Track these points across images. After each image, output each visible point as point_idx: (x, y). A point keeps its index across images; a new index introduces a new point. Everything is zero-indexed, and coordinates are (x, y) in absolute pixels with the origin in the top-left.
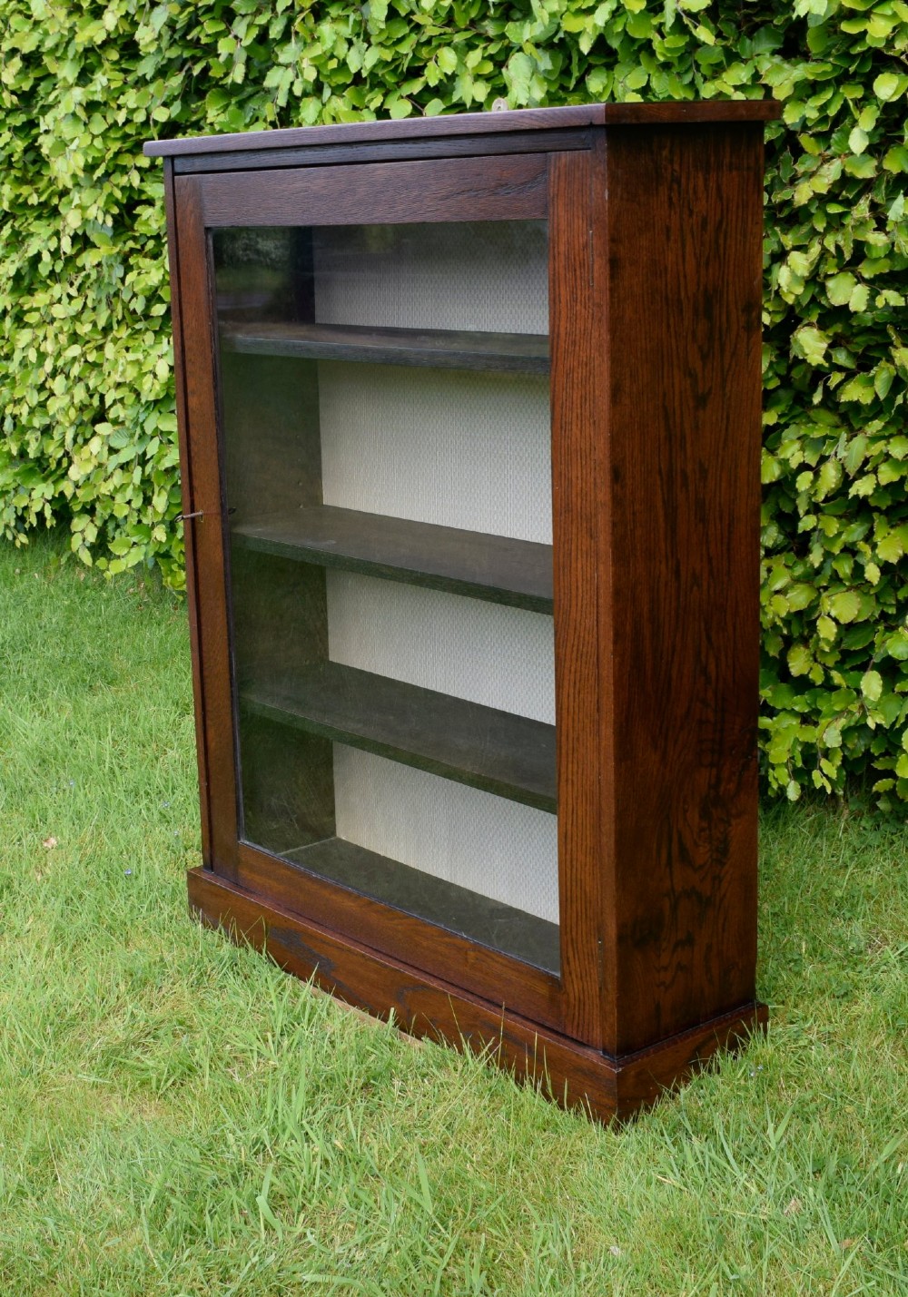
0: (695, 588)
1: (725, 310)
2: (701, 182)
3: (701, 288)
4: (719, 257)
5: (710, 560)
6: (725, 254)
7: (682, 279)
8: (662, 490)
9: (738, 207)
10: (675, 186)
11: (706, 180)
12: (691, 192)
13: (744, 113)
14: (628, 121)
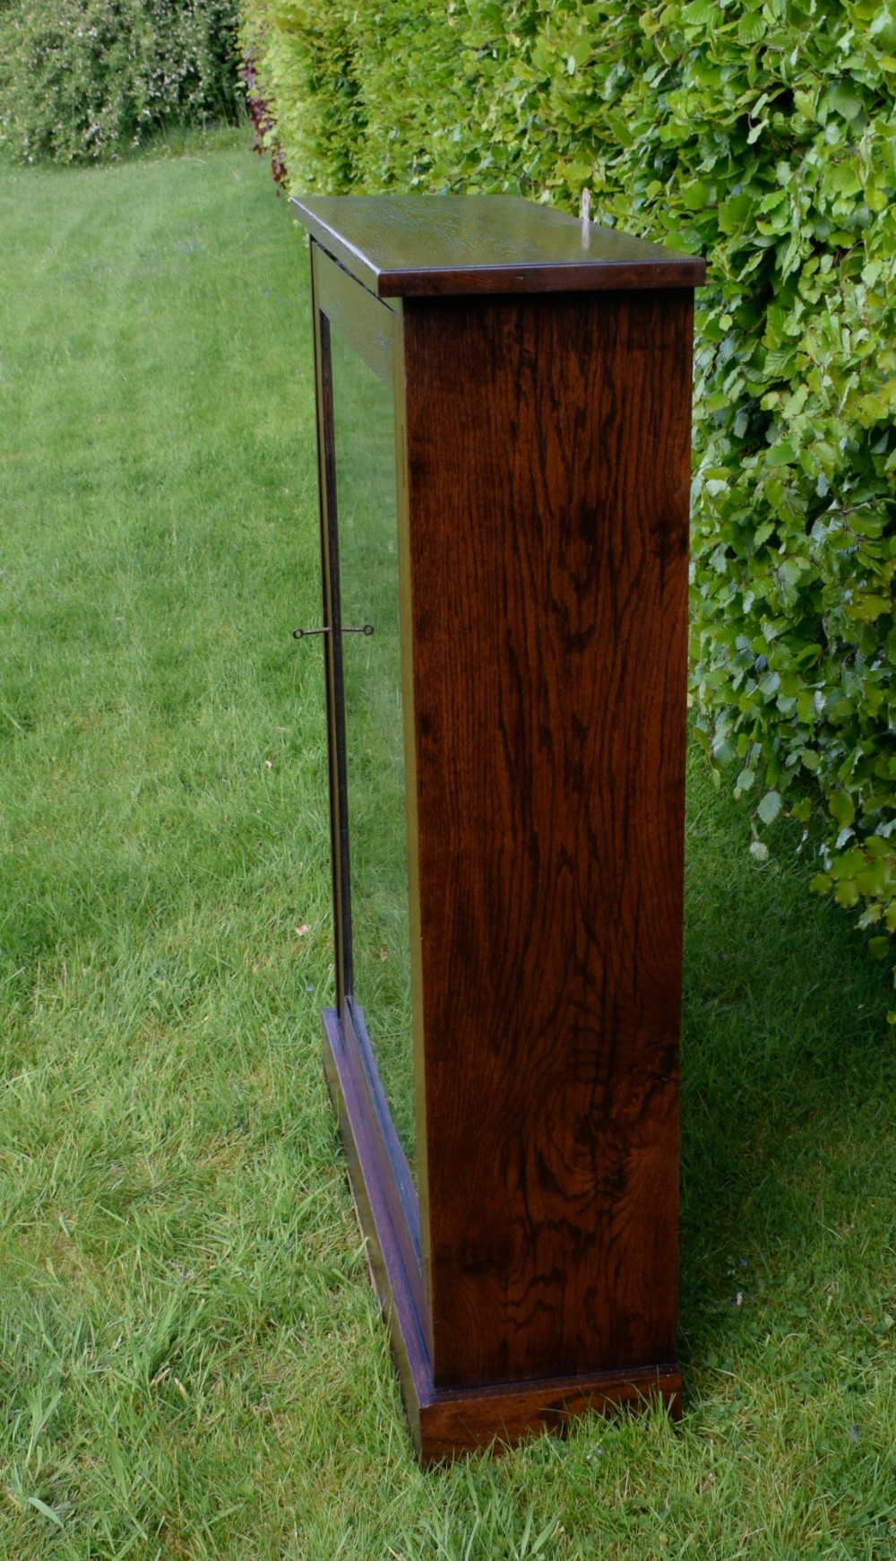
0: (565, 869)
1: (619, 529)
2: (573, 365)
3: (575, 500)
4: (609, 461)
5: (592, 838)
6: (618, 458)
7: (539, 490)
8: (506, 747)
9: (643, 398)
10: (527, 371)
11: (583, 365)
12: (555, 378)
14: (419, 293)
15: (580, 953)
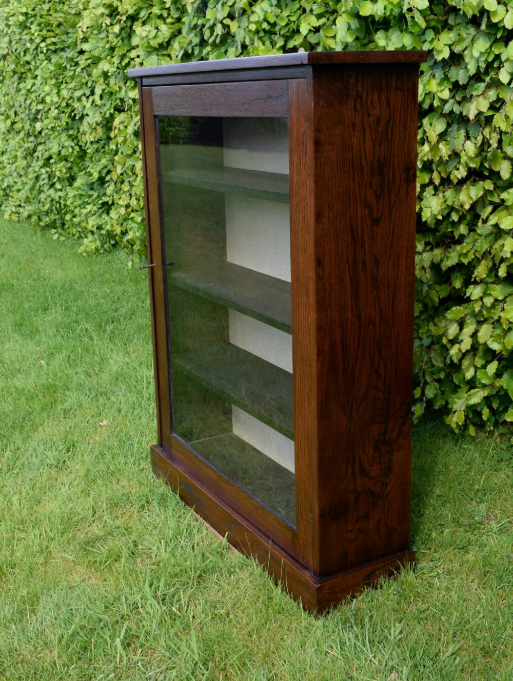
0: (371, 326)
1: (392, 171)
2: (376, 98)
3: (376, 158)
4: (388, 141)
5: (381, 311)
6: (392, 138)
7: (363, 153)
8: (349, 271)
9: (401, 112)
10: (359, 100)
11: (379, 97)
12: (369, 103)
13: (402, 58)
14: (324, 62)
15: (376, 365)
